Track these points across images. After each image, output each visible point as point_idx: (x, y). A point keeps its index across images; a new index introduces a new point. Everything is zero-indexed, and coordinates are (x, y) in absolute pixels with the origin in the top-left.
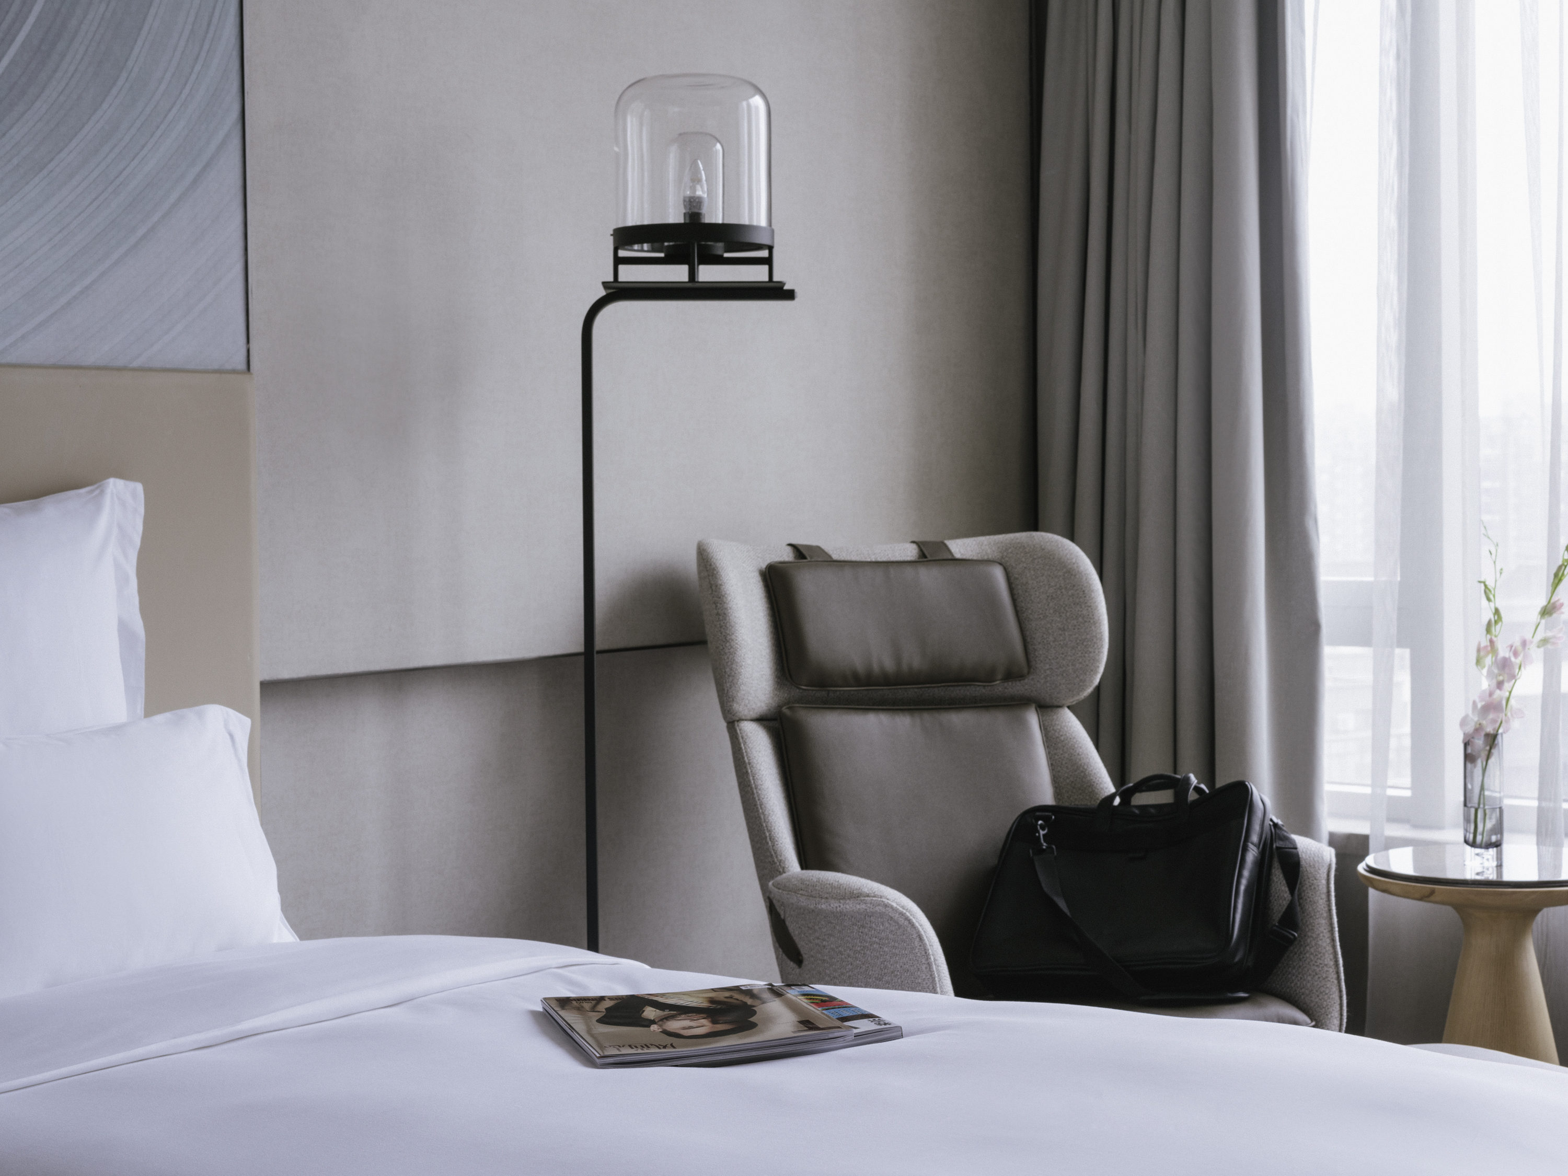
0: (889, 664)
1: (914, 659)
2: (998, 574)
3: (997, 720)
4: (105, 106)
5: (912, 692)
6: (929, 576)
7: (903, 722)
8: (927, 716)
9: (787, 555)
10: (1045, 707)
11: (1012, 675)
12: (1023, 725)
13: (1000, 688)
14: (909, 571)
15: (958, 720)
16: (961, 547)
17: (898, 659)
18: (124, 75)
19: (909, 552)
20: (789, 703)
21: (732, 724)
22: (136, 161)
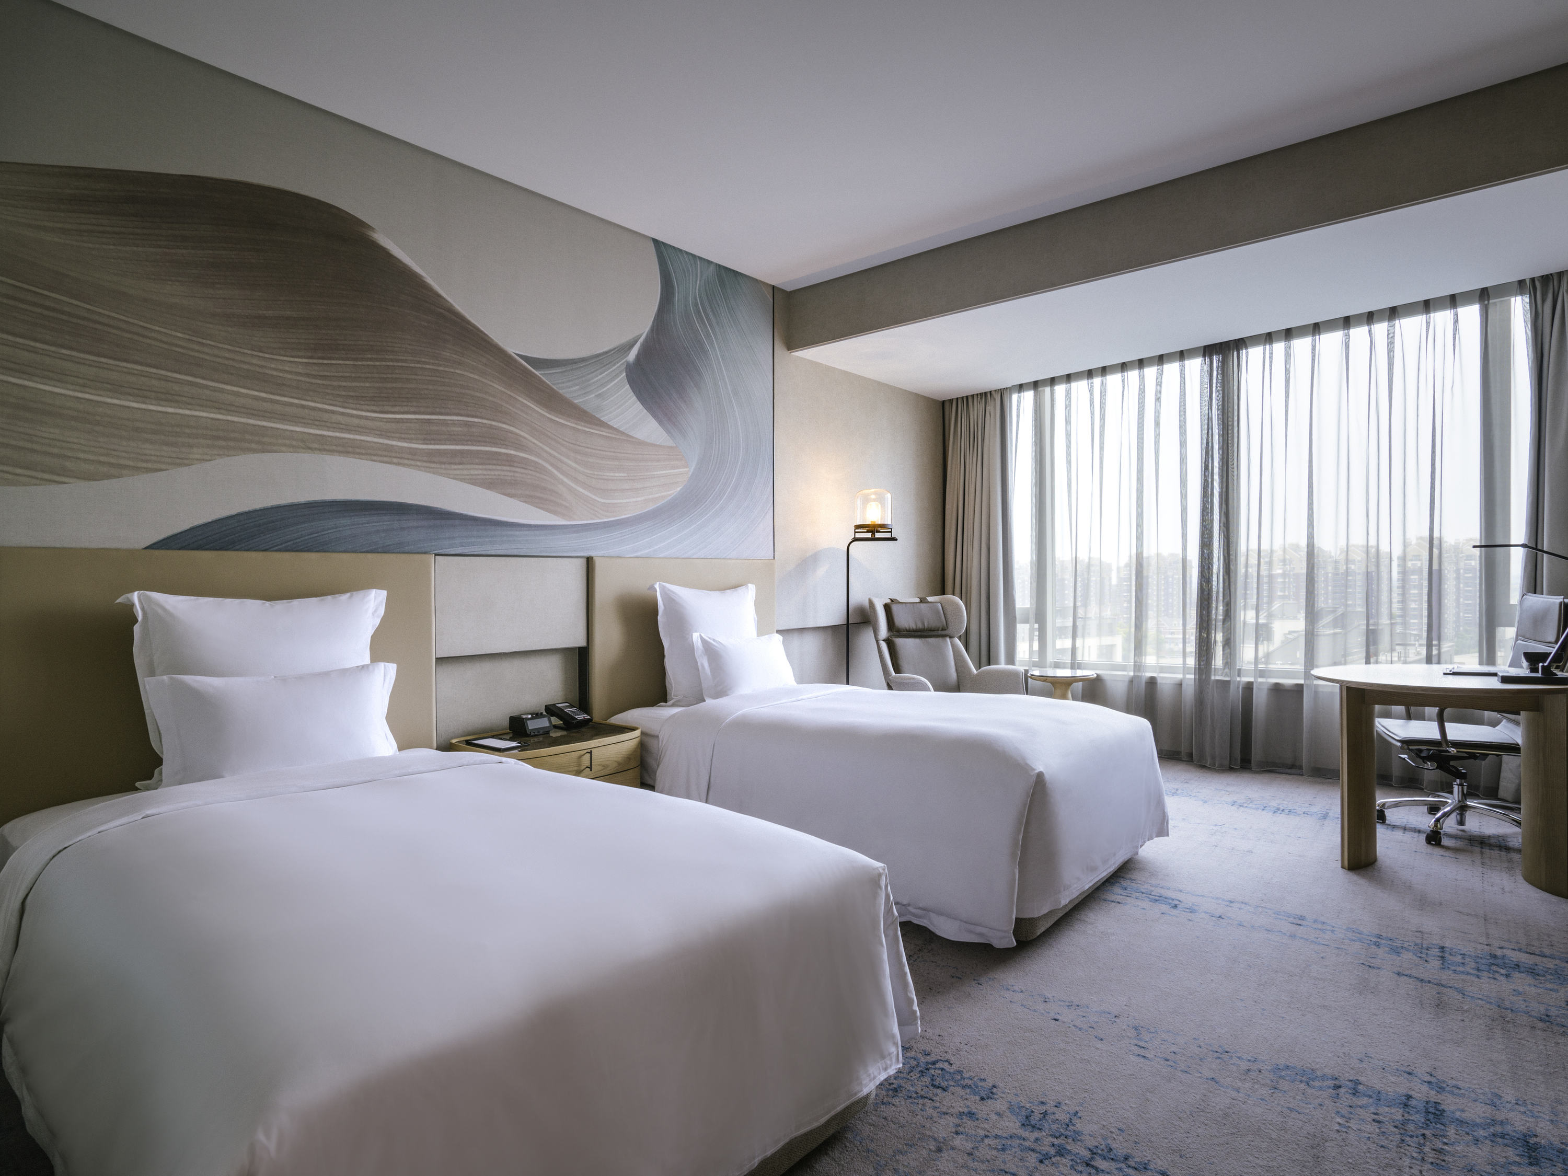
0: (914, 627)
1: (920, 626)
2: (939, 605)
3: (940, 640)
5: (919, 633)
6: (923, 606)
7: (917, 641)
8: (923, 639)
9: (889, 601)
10: (951, 637)
11: (943, 630)
12: (946, 641)
13: (940, 632)
14: (918, 605)
15: (930, 640)
16: (930, 599)
17: (916, 626)
19: (918, 600)
20: (890, 636)
21: (877, 641)
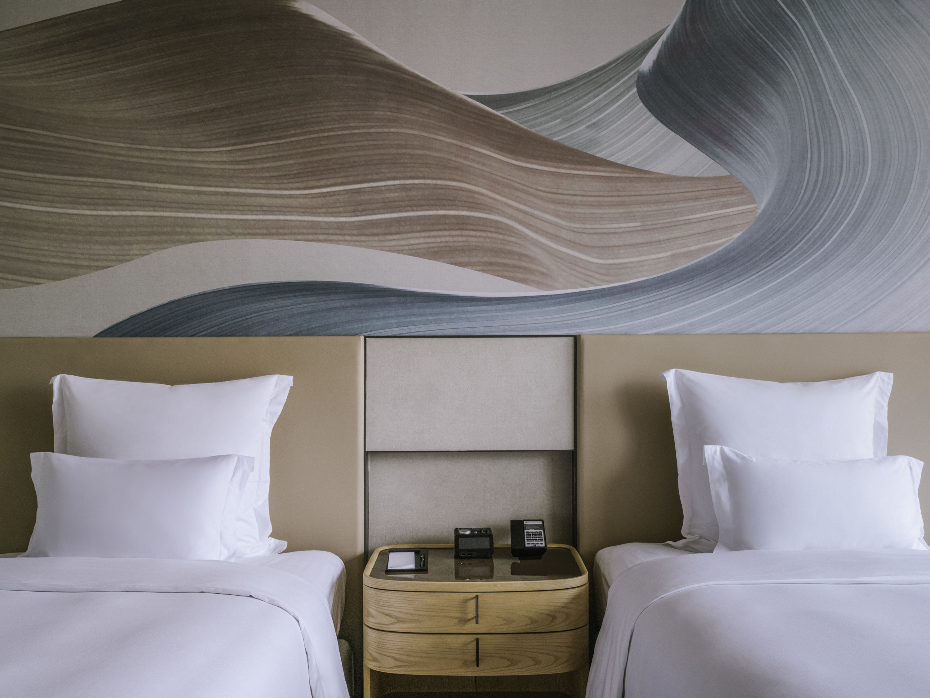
4: (882, 241)
18: (892, 229)
22: (897, 259)
